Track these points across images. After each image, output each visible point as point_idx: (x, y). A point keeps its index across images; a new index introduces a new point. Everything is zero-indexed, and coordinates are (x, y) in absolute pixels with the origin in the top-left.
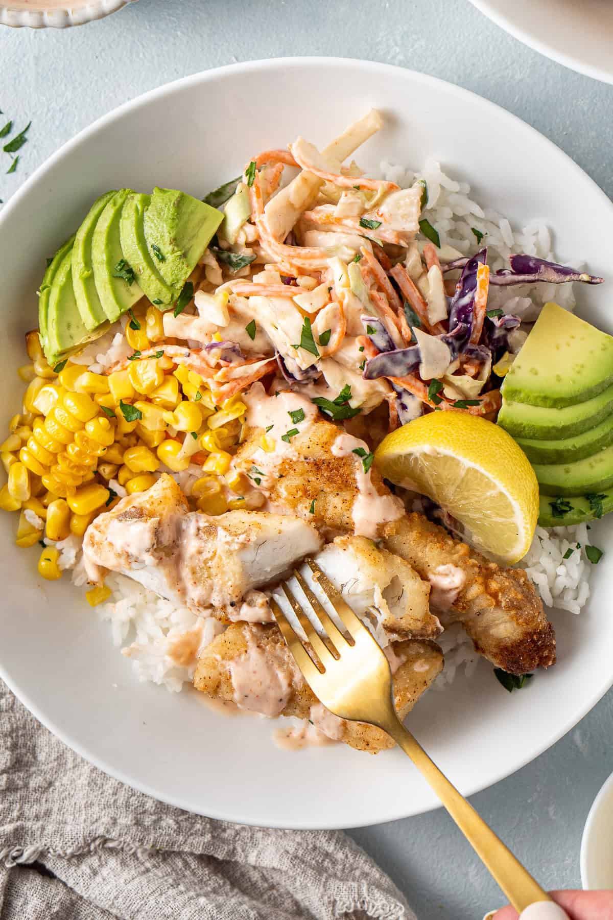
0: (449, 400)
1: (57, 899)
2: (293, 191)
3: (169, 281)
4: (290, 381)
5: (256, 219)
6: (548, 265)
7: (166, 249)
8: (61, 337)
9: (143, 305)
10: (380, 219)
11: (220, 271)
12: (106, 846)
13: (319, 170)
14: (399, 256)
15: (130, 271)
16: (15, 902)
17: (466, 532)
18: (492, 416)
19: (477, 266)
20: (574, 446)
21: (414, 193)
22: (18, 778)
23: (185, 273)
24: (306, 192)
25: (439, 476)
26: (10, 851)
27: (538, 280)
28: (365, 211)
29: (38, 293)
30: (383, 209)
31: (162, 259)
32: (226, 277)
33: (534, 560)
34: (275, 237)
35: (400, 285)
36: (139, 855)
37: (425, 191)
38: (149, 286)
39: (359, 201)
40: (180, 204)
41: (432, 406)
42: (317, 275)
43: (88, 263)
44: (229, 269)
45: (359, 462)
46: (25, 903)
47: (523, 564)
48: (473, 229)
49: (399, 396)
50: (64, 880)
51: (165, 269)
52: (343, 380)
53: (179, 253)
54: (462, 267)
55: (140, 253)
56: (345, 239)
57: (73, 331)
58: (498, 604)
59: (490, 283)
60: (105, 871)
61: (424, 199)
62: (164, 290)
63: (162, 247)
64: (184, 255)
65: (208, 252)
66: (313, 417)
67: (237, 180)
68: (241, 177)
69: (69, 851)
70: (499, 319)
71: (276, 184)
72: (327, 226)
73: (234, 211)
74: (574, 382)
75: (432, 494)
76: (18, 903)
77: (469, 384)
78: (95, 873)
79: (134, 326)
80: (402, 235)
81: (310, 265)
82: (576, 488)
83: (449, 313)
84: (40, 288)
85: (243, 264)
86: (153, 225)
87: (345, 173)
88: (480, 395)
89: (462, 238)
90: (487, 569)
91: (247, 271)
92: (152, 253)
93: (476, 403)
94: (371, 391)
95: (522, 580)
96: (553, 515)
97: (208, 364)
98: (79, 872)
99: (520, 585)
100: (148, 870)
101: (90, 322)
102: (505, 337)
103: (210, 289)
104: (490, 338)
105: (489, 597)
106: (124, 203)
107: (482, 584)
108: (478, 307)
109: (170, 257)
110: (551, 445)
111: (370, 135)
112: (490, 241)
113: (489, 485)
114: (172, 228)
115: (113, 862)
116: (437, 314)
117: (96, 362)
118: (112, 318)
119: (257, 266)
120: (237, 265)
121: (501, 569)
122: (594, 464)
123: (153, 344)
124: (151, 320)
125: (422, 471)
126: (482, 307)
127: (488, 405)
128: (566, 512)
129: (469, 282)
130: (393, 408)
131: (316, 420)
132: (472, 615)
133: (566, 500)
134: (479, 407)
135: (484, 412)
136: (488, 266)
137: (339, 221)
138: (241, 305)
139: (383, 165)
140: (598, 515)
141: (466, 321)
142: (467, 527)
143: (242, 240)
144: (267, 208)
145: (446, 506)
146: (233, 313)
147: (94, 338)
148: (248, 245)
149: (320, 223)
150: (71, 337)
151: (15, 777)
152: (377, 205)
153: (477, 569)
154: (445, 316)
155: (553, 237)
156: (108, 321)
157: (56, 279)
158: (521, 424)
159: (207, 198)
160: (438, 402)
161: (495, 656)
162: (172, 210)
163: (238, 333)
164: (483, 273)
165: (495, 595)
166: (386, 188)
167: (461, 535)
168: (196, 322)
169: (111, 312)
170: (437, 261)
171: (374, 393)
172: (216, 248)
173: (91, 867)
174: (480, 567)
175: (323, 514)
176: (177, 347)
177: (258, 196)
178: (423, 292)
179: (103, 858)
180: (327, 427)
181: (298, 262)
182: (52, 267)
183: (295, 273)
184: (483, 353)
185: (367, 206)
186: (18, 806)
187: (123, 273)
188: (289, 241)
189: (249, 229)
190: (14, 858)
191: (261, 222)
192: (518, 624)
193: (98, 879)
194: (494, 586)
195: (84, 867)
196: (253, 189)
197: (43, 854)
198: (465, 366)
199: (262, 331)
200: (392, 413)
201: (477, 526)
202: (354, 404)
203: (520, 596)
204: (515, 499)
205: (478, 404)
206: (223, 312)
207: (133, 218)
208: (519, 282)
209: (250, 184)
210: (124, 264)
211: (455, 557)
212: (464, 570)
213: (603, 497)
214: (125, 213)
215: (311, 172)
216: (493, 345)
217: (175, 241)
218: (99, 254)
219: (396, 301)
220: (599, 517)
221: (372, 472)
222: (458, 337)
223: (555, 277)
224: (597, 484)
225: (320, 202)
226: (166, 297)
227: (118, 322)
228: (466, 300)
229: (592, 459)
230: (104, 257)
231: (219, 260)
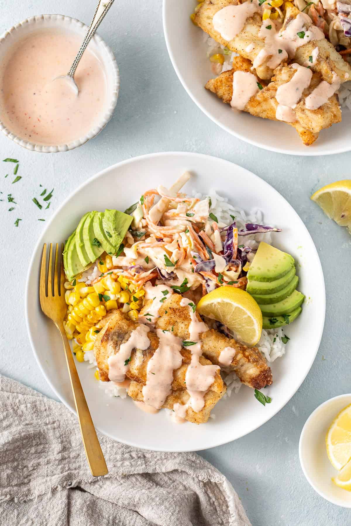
0: (226, 282)
1: (88, 499)
2: (159, 205)
3: (114, 245)
4: (164, 279)
5: (145, 217)
6: (261, 226)
7: (112, 232)
8: (74, 271)
9: (104, 255)
10: (194, 213)
11: (133, 239)
12: (104, 477)
13: (168, 196)
14: (202, 228)
15: (98, 242)
16: (72, 502)
17: (234, 334)
18: (244, 287)
19: (233, 228)
20: (277, 296)
21: (206, 201)
22: (65, 454)
23: (120, 241)
24: (164, 205)
25: (224, 312)
26: (67, 483)
27: (257, 232)
28: (188, 210)
29: (63, 254)
30: (195, 208)
31: (111, 236)
32: (135, 241)
33: (262, 343)
34: (154, 223)
35: (203, 238)
36: (118, 478)
37: (210, 200)
38: (107, 247)
39: (185, 206)
40: (116, 214)
41: (220, 285)
42: (171, 236)
43: (82, 240)
44: (137, 238)
45: (191, 309)
46: (76, 502)
47: (257, 345)
48: (231, 215)
49: (207, 281)
50: (89, 491)
51: (112, 240)
52: (184, 276)
53: (117, 234)
54: (227, 230)
55: (102, 235)
56: (181, 222)
57: (78, 267)
58: (249, 361)
59: (239, 235)
60: (105, 486)
61: (210, 204)
62: (113, 248)
63: (110, 231)
64: (119, 234)
65: (128, 232)
66: (172, 292)
67: (137, 203)
68: (138, 202)
69: (90, 481)
70: (243, 248)
71: (152, 203)
72: (173, 218)
73: (137, 215)
74: (275, 271)
75: (221, 320)
76: (73, 502)
77: (233, 274)
78: (101, 487)
79: (101, 264)
80: (203, 218)
81: (168, 233)
82: (278, 313)
83: (223, 248)
84: (64, 252)
85: (142, 235)
86: (106, 224)
87: (179, 196)
88: (238, 279)
89: (226, 219)
90: (243, 348)
91: (144, 238)
92: (107, 235)
93: (237, 282)
94: (195, 280)
95: (257, 351)
96: (271, 324)
97: (131, 275)
98: (95, 487)
99: (256, 353)
100: (121, 484)
101: (84, 263)
102: (246, 256)
103: (130, 246)
104: (240, 256)
105: (246, 359)
106: (94, 216)
107: (242, 353)
108: (235, 245)
109: (114, 235)
110: (267, 297)
111: (187, 181)
112: (237, 219)
113: (244, 313)
114: (114, 224)
115: (108, 483)
116: (219, 248)
117: (88, 280)
118: (93, 262)
119: (147, 235)
120: (140, 236)
121: (248, 348)
122: (284, 303)
123: (109, 270)
124: (108, 261)
125: (217, 310)
126: (236, 244)
127: (241, 283)
128: (275, 322)
129: (230, 235)
130: (204, 287)
131: (173, 294)
132: (239, 366)
133: (275, 318)
134: (238, 284)
135: (240, 286)
136: (237, 228)
137: (178, 215)
138: (142, 251)
139: (194, 192)
140: (288, 323)
141: (230, 250)
142: (235, 332)
143: (141, 226)
144: (150, 212)
145: (227, 324)
146: (139, 254)
147: (86, 270)
148: (143, 227)
149: (170, 216)
150: (77, 270)
151: (64, 454)
152: (192, 207)
153: (239, 348)
154: (222, 249)
155: (263, 215)
156: (91, 262)
157: (69, 248)
158: (256, 289)
159: (126, 211)
160: (222, 283)
161: (249, 382)
162: (113, 217)
163: (142, 262)
164: (235, 231)
165: (247, 357)
166: (195, 201)
167: (232, 335)
168: (125, 258)
169: (92, 258)
170: (217, 228)
171: (197, 281)
172: (131, 230)
173: (99, 485)
174: (240, 347)
175: (177, 331)
176: (118, 269)
177: (146, 208)
178: (213, 241)
179: (104, 482)
180: (177, 296)
181: (163, 232)
182: (68, 243)
183: (162, 236)
184: (238, 262)
185: (188, 208)
186: (67, 465)
187: (96, 243)
188: (159, 225)
189: (143, 221)
190: (69, 485)
191: (148, 218)
192: (257, 368)
193: (103, 489)
194: (247, 354)
195: (97, 486)
196: (144, 206)
197: (80, 483)
198: (231, 267)
199: (151, 260)
200: (204, 289)
201: (238, 331)
202: (189, 285)
203: (257, 357)
204: (255, 318)
205: (237, 283)
206: (135, 254)
207: (98, 221)
208: (250, 234)
209: (142, 204)
210: (96, 240)
211: (231, 344)
212: (235, 348)
213: (289, 316)
214: (95, 220)
215: (166, 198)
216: (242, 259)
217: (116, 229)
218: (86, 237)
219: (202, 245)
220: (288, 324)
221: (196, 312)
222: (228, 256)
223: (263, 230)
224: (286, 311)
225: (170, 209)
226: (113, 251)
227: (95, 263)
228: (230, 242)
229: (283, 301)
230: (88, 237)
231: (133, 235)
